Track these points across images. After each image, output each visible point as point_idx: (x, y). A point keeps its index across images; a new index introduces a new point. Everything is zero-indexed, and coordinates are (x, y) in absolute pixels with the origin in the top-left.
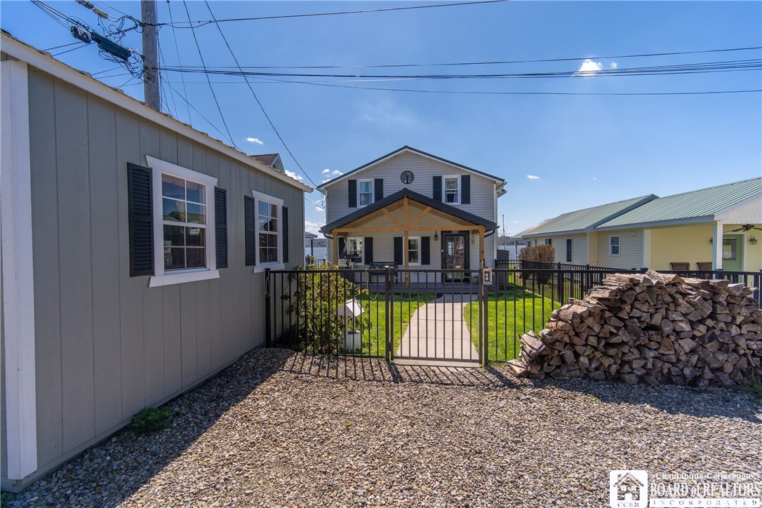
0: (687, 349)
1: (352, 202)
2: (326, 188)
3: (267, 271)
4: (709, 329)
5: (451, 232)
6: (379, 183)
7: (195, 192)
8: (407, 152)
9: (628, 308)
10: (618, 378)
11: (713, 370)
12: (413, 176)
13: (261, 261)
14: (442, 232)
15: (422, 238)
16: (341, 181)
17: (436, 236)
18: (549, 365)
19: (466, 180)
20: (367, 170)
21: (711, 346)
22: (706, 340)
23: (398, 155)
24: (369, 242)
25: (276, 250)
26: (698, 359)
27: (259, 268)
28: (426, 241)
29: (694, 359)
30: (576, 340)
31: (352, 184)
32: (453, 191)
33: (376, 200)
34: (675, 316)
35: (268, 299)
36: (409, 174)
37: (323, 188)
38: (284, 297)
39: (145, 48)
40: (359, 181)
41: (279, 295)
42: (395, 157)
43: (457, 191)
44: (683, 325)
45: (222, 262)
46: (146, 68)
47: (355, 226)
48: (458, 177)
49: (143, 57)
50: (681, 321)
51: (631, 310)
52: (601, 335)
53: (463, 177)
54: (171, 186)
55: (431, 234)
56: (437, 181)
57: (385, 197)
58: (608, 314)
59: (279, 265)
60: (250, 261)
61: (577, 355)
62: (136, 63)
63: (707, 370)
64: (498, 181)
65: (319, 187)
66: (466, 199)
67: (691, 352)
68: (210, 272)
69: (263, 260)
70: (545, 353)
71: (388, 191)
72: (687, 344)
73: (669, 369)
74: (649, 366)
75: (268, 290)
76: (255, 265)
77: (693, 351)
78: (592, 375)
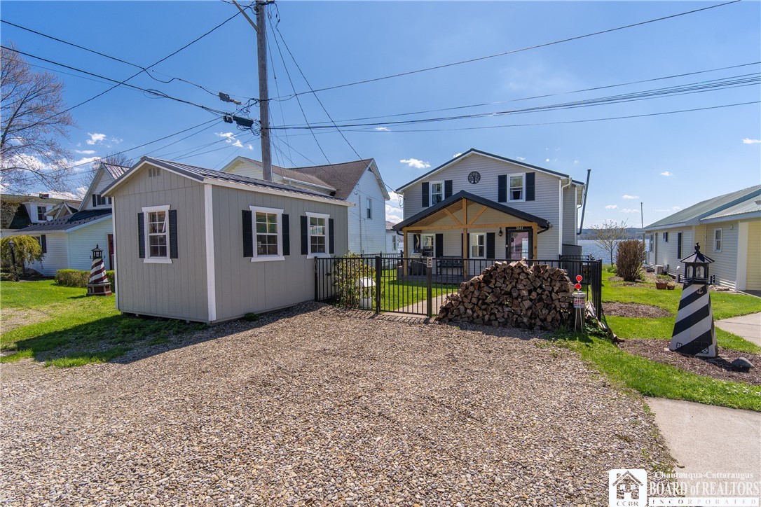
0: (527, 306)
1: (425, 203)
2: (404, 191)
3: (316, 257)
4: (538, 294)
5: (515, 228)
6: (449, 184)
7: (272, 218)
8: (473, 154)
9: (493, 281)
10: (489, 323)
11: (541, 320)
12: (480, 176)
13: (312, 252)
14: (507, 228)
15: (488, 234)
16: (416, 184)
17: (501, 232)
18: (452, 314)
19: (530, 178)
20: (439, 173)
21: (539, 305)
22: (536, 301)
23: (466, 158)
24: (439, 238)
25: (324, 246)
26: (532, 314)
27: (310, 256)
28: (491, 237)
29: (529, 313)
30: (465, 300)
31: (425, 186)
32: (519, 189)
33: (446, 197)
34: (520, 286)
35: (316, 274)
36: (476, 174)
37: (400, 191)
38: (328, 274)
39: (261, 117)
40: (431, 183)
41: (325, 273)
42: (463, 159)
43: (522, 188)
44: (524, 292)
45: (286, 251)
46: (262, 128)
47: (426, 224)
48: (523, 175)
49: (260, 122)
50: (523, 289)
51: (496, 283)
52: (480, 297)
53: (528, 175)
54: (261, 217)
55: (496, 231)
56: (502, 180)
57: (454, 193)
58: (482, 284)
59: (327, 255)
60: (304, 251)
61: (466, 309)
62: (257, 127)
63: (538, 320)
64: (562, 178)
65: (397, 190)
66: (531, 196)
67: (528, 308)
68: (280, 257)
69: (314, 251)
70: (448, 307)
71: (455, 190)
72: (527, 304)
73: (517, 318)
74: (506, 316)
75: (316, 269)
76: (307, 254)
77: (530, 308)
78: (475, 321)
